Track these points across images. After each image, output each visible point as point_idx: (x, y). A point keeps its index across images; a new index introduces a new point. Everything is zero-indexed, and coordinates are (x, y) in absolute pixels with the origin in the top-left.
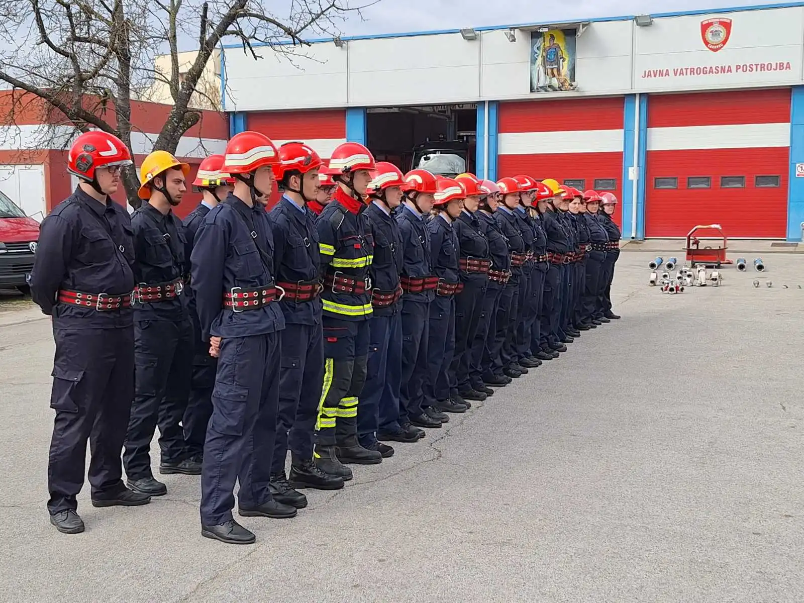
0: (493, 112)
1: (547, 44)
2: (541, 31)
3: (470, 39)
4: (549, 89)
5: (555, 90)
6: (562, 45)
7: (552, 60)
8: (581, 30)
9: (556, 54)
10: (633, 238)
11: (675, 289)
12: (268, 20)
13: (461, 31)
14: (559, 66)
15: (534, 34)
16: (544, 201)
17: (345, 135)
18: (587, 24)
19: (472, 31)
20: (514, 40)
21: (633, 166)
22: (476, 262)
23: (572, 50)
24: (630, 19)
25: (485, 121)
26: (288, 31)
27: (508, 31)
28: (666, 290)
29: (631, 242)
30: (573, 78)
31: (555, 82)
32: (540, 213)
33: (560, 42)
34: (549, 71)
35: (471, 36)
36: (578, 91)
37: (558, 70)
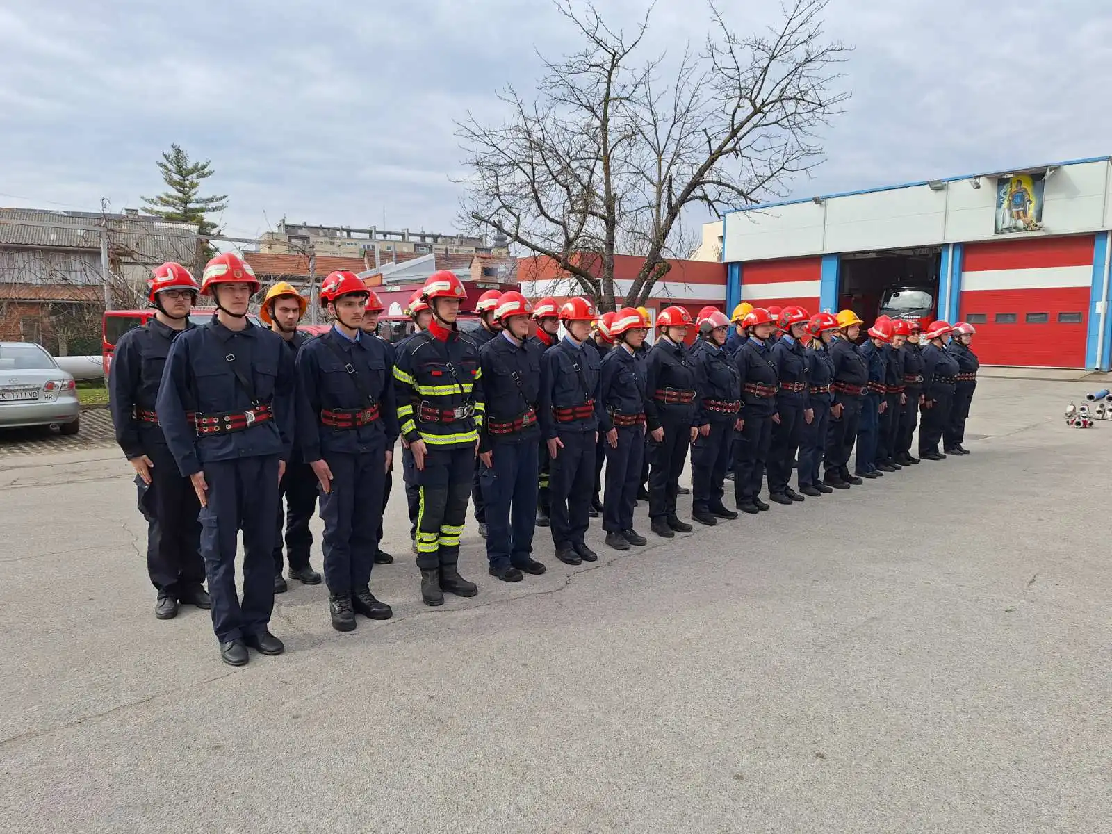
0: (958, 253)
1: (1014, 189)
2: (1005, 177)
3: (938, 189)
4: (1014, 230)
5: (1020, 230)
6: (1029, 189)
7: (1018, 202)
8: (1048, 173)
9: (1023, 198)
10: (1097, 369)
11: (1082, 423)
12: (724, 185)
13: (928, 183)
14: (1025, 208)
15: (1001, 181)
16: (828, 331)
17: (820, 277)
18: (1057, 168)
19: (939, 182)
20: (978, 187)
21: (1101, 300)
22: (675, 393)
23: (1040, 191)
24: (1105, 160)
25: (949, 262)
26: (741, 193)
27: (973, 180)
28: (1072, 424)
29: (1094, 373)
30: (1039, 218)
31: (1021, 224)
32: (824, 344)
33: (1027, 186)
34: (1015, 214)
35: (938, 186)
36: (1043, 231)
37: (1025, 212)
